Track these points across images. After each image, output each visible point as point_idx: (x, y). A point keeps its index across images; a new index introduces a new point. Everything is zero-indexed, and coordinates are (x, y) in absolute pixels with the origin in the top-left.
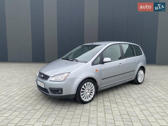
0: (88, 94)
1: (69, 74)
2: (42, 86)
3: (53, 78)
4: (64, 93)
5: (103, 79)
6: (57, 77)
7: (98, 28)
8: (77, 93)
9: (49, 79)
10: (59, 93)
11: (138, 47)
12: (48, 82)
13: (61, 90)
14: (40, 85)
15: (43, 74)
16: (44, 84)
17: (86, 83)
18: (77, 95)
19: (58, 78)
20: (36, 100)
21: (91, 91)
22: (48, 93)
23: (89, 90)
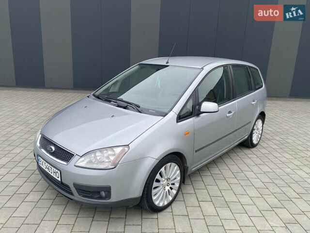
0: (167, 188)
1: (126, 149)
2: (52, 175)
3: (83, 159)
4: (115, 198)
5: (196, 151)
6: (93, 156)
7: (160, 24)
8: (145, 192)
9: (73, 161)
10: (101, 198)
11: (255, 70)
12: (70, 167)
13: (108, 190)
14: (47, 170)
15: (55, 145)
16: (59, 172)
17: (164, 167)
18: (145, 196)
19: (95, 157)
20: (39, 205)
21: (173, 182)
22: (72, 194)
23: (168, 179)
